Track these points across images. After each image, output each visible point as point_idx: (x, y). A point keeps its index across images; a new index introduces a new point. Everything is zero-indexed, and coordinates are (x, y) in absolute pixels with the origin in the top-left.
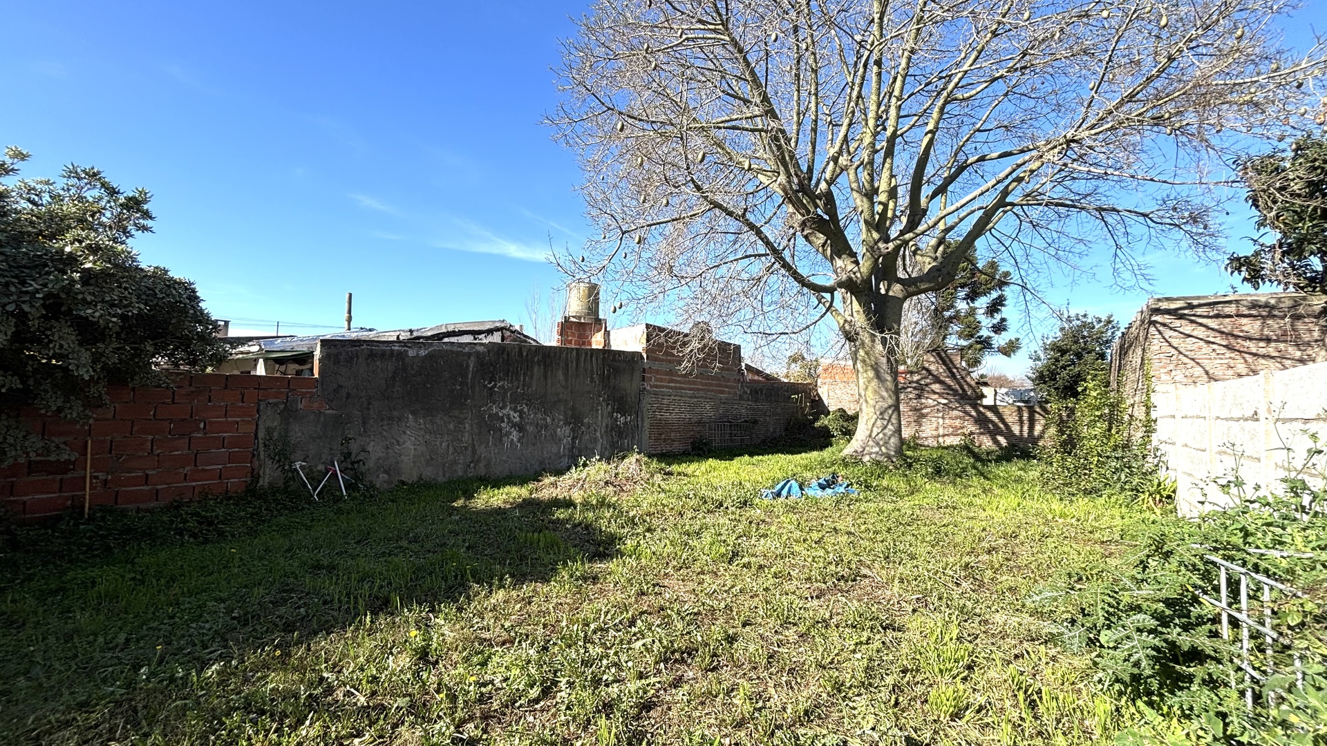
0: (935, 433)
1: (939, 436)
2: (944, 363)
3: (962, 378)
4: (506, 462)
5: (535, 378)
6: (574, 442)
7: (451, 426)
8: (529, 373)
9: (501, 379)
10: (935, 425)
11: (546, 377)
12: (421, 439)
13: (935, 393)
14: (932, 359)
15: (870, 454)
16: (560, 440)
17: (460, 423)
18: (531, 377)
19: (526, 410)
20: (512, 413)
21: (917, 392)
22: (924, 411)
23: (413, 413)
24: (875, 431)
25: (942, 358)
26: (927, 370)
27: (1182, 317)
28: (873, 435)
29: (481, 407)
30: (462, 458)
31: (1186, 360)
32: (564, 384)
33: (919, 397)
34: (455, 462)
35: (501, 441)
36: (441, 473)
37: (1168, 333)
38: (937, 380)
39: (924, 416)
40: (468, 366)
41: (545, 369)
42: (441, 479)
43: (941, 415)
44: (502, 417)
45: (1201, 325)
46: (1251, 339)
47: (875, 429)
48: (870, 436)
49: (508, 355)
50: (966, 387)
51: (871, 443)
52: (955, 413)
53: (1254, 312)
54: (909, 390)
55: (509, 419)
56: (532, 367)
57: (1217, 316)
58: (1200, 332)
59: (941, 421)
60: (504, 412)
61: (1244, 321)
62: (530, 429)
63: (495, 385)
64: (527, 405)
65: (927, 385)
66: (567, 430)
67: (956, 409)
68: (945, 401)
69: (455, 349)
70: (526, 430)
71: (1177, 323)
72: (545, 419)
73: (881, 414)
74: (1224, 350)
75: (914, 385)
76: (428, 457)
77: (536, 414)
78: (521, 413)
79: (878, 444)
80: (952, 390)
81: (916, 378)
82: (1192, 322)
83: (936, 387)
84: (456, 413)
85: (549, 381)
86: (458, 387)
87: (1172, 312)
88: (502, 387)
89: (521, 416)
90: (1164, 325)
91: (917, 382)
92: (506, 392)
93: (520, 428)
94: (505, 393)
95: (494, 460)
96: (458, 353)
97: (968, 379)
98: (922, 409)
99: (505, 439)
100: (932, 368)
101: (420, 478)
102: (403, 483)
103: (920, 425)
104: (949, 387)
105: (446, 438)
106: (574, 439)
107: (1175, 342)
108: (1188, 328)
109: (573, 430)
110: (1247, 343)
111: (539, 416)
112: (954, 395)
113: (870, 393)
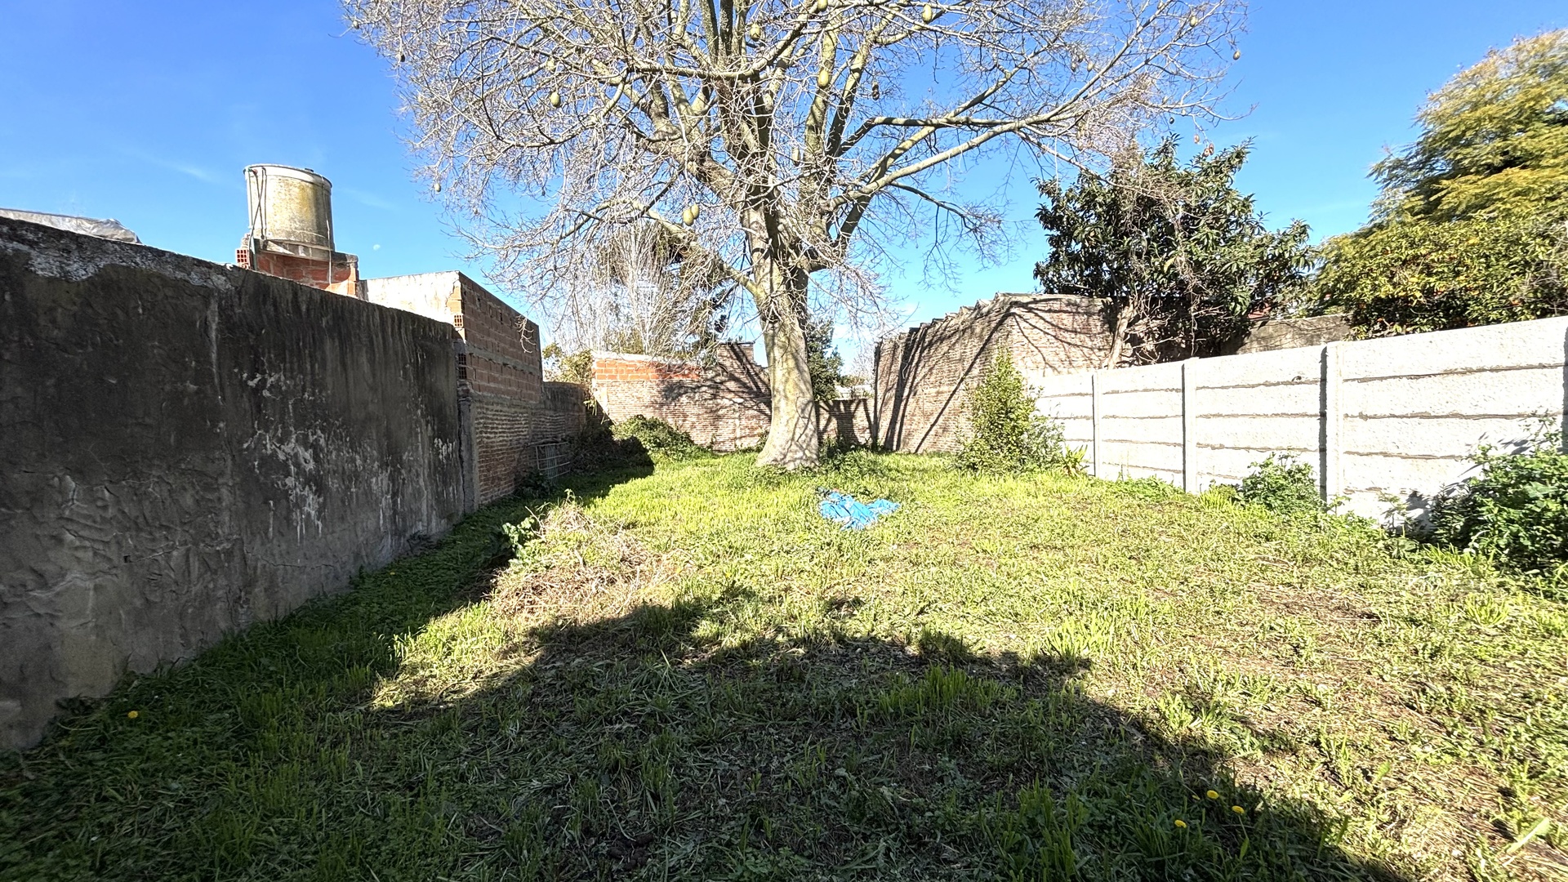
0: (732, 436)
1: (736, 438)
2: (739, 359)
3: (756, 374)
4: (302, 569)
5: (329, 366)
6: (395, 503)
7: (188, 500)
8: (318, 355)
9: (274, 368)
10: (731, 427)
11: (344, 365)
12: (112, 552)
13: (730, 391)
14: (725, 354)
15: (794, 460)
16: (378, 502)
17: (208, 488)
18: (323, 366)
19: (322, 442)
20: (300, 450)
21: (711, 391)
22: (720, 412)
23: (79, 473)
24: (799, 432)
25: (736, 353)
26: (721, 365)
27: (1030, 310)
28: (796, 438)
29: (240, 443)
30: (222, 582)
31: (1033, 348)
32: (370, 381)
33: (714, 396)
34: (207, 599)
35: (288, 519)
36: (178, 640)
37: (1023, 324)
38: (732, 378)
39: (719, 418)
40: (206, 325)
41: (341, 343)
42: (181, 655)
43: (737, 415)
44: (285, 464)
45: (1041, 318)
46: (1067, 331)
47: (797, 430)
48: (793, 439)
49: (275, 305)
50: (760, 384)
51: (794, 447)
52: (751, 412)
53: (1069, 309)
54: (704, 389)
55: (297, 465)
56: (322, 342)
57: (1050, 311)
58: (1041, 324)
59: (737, 422)
60: (288, 448)
61: (1064, 316)
62: (333, 484)
63: (263, 381)
64: (323, 431)
65: (722, 383)
66: (384, 477)
67: (752, 408)
68: (741, 400)
69: (168, 271)
70: (329, 490)
71: (1028, 316)
72: (353, 460)
73: (803, 411)
74: (1053, 340)
75: (709, 383)
76: (138, 603)
77: (339, 450)
78: (315, 447)
79: (801, 447)
80: (747, 387)
81: (710, 374)
82: (1036, 315)
83: (732, 385)
84: (196, 460)
85: (351, 374)
86: (192, 387)
87: (1024, 305)
88: (275, 387)
89: (316, 458)
90: (1020, 317)
91: (712, 379)
92: (285, 396)
93: (316, 482)
94: (284, 402)
95: (280, 572)
96: (181, 287)
97: (762, 376)
98: (718, 410)
99: (296, 516)
100: (727, 363)
101: (127, 676)
102: (80, 707)
103: (717, 429)
104: (744, 385)
105: (179, 537)
106: (394, 495)
107: (1026, 332)
108: (1034, 320)
109: (392, 478)
110: (1066, 334)
111: (345, 454)
112: (749, 393)
113: (790, 386)
